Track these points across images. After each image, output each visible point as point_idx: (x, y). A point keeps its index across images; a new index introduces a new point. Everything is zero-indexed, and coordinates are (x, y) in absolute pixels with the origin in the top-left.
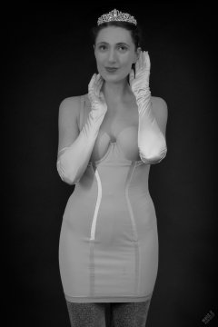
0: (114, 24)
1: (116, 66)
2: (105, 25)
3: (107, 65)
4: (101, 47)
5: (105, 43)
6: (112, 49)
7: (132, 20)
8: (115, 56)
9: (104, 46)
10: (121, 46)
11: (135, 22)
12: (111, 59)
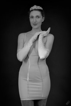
0: (35, 10)
1: (36, 23)
2: (32, 10)
3: (33, 23)
4: (31, 17)
5: (32, 16)
6: (35, 18)
7: (41, 8)
8: (36, 20)
9: (32, 17)
10: (38, 17)
11: (42, 9)
12: (35, 21)
